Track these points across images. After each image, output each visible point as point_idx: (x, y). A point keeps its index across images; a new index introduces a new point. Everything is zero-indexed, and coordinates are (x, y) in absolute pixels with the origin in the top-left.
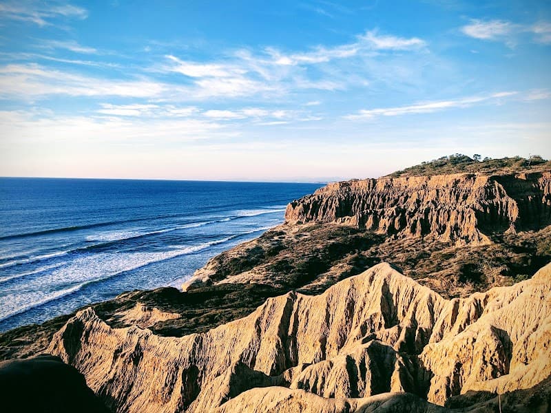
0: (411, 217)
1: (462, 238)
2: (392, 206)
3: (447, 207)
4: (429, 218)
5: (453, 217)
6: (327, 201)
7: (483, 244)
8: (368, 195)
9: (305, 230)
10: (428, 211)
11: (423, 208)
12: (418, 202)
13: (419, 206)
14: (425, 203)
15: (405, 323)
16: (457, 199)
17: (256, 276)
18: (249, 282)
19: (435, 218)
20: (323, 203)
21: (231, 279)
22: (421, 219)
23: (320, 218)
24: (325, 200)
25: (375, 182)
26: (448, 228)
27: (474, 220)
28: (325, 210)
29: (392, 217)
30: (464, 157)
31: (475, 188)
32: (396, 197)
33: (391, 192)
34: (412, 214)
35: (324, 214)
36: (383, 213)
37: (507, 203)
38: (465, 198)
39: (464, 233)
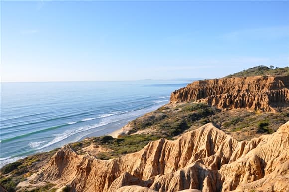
0: (235, 99)
1: (261, 109)
2: (226, 93)
3: (253, 93)
4: (244, 99)
5: (256, 99)
6: (193, 91)
7: (272, 112)
8: (214, 87)
9: (180, 107)
10: (244, 95)
11: (241, 94)
12: (239, 91)
13: (239, 93)
14: (242, 91)
15: (217, 154)
16: (259, 89)
17: (152, 131)
18: (148, 134)
19: (247, 99)
20: (191, 92)
21: (139, 132)
22: (240, 100)
23: (188, 100)
24: (191, 90)
25: (217, 80)
26: (254, 104)
27: (267, 100)
28: (191, 95)
29: (225, 98)
30: (265, 67)
31: (267, 83)
32: (228, 88)
33: (226, 86)
34: (235, 98)
35: (191, 98)
36: (220, 97)
37: (285, 91)
38: (263, 88)
39: (262, 107)
